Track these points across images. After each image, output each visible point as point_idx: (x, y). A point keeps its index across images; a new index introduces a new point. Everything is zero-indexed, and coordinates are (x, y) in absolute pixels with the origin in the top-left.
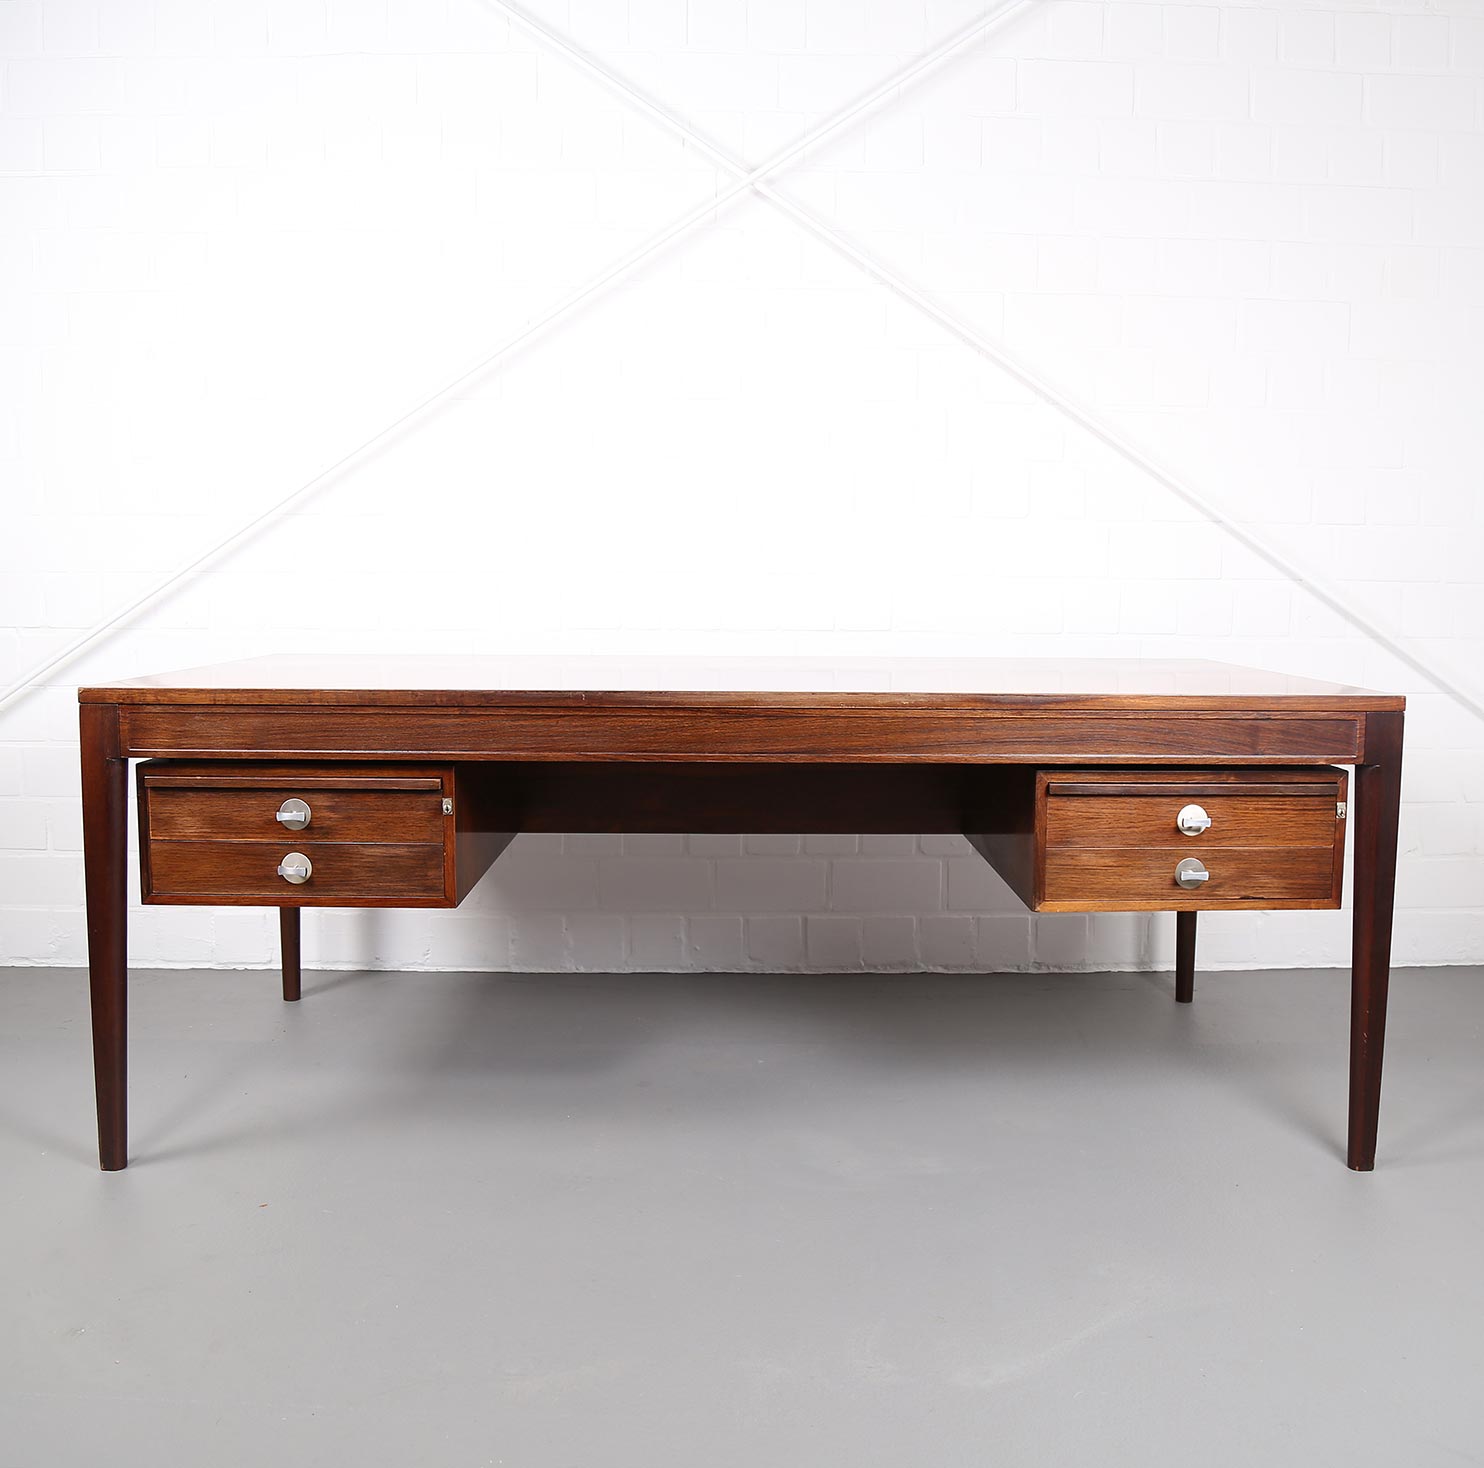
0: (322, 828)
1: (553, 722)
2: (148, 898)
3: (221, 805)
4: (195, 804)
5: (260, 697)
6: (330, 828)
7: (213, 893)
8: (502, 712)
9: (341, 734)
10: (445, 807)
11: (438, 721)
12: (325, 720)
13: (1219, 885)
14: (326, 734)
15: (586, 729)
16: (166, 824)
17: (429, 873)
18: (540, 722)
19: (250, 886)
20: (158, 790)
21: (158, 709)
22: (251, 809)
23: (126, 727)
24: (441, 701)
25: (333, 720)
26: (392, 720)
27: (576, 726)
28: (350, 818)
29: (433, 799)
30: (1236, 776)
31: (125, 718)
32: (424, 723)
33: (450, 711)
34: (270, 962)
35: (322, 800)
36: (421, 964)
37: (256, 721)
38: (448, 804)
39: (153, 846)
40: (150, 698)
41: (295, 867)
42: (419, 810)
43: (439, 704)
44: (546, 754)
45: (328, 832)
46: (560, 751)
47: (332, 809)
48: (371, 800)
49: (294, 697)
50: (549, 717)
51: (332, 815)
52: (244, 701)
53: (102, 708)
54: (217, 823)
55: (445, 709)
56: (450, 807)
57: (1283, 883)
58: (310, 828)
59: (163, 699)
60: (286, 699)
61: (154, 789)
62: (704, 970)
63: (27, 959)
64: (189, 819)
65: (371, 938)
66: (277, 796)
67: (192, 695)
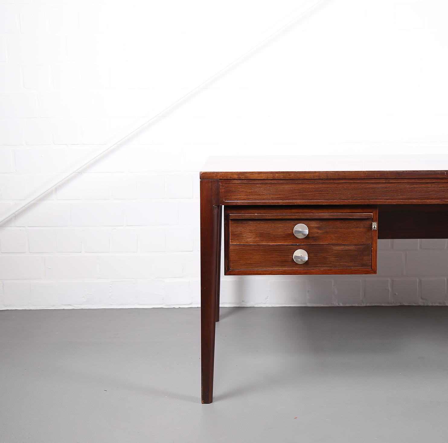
0: (313, 237)
1: (429, 185)
2: (226, 274)
3: (265, 227)
4: (252, 226)
5: (289, 175)
6: (317, 237)
7: (260, 269)
8: (406, 181)
9: (327, 192)
10: (373, 226)
11: (374, 186)
12: (320, 186)
14: (320, 192)
15: (445, 188)
16: (238, 236)
17: (365, 258)
18: (423, 186)
19: (278, 266)
20: (235, 220)
21: (239, 182)
22: (280, 228)
23: (223, 190)
24: (377, 176)
25: (324, 186)
26: (352, 186)
27: (440, 187)
28: (327, 232)
29: (367, 223)
31: (223, 186)
32: (368, 187)
33: (381, 181)
35: (314, 224)
36: (264, 303)
37: (287, 187)
38: (375, 225)
39: (231, 247)
40: (236, 176)
41: (301, 255)
42: (360, 228)
43: (376, 177)
44: (425, 201)
45: (316, 239)
46: (432, 199)
47: (318, 228)
48: (338, 224)
49: (305, 175)
50: (427, 183)
51: (319, 231)
52: (282, 177)
53: (212, 182)
54: (262, 236)
55: (378, 180)
56: (376, 226)
58: (307, 237)
59: (242, 177)
61: (232, 220)
62: (399, 304)
63: (71, 305)
64: (249, 234)
65: (241, 290)
66: (293, 223)
67: (257, 175)
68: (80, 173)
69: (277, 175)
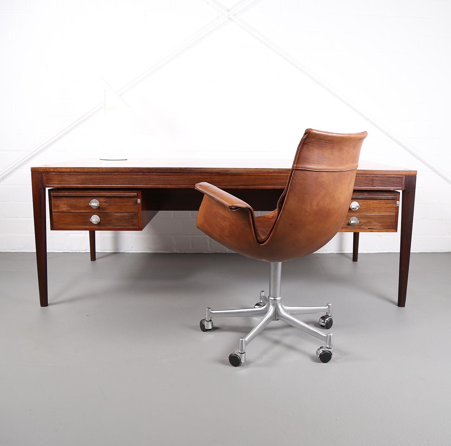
0: (102, 208)
1: (169, 177)
2: (52, 228)
3: (73, 201)
4: (65, 200)
5: (84, 169)
6: (105, 208)
7: (72, 227)
8: (155, 174)
9: (108, 180)
10: (138, 202)
11: (136, 176)
12: (103, 176)
13: (362, 225)
14: (104, 180)
15: (179, 179)
16: (57, 207)
17: (134, 221)
18: (166, 177)
19: (82, 225)
20: (55, 197)
21: (54, 173)
22: (82, 202)
23: (45, 179)
24: (137, 171)
25: (105, 176)
26: (123, 176)
27: (176, 178)
28: (110, 205)
29: (135, 199)
30: (367, 193)
31: (45, 176)
32: (132, 177)
33: (139, 174)
34: (86, 250)
35: (102, 200)
36: (131, 250)
37: (83, 177)
38: (139, 201)
39: (54, 213)
40: (52, 170)
41: (95, 219)
42: (130, 202)
43: (136, 171)
44: (167, 186)
45: (104, 209)
46: (171, 185)
47: (105, 202)
48: (117, 200)
50: (168, 175)
51: (105, 204)
52: (79, 171)
53: (38, 173)
54: (71, 206)
55: (138, 173)
56: (140, 202)
57: (381, 224)
58: (99, 208)
59: (56, 171)
60: (91, 170)
61: (53, 196)
62: (214, 252)
63: (14, 250)
64: (64, 205)
66: (89, 199)
67: (64, 169)
68: (17, 168)
69: (76, 169)
